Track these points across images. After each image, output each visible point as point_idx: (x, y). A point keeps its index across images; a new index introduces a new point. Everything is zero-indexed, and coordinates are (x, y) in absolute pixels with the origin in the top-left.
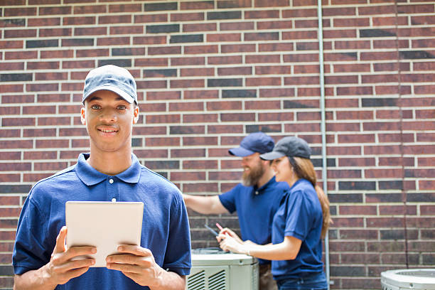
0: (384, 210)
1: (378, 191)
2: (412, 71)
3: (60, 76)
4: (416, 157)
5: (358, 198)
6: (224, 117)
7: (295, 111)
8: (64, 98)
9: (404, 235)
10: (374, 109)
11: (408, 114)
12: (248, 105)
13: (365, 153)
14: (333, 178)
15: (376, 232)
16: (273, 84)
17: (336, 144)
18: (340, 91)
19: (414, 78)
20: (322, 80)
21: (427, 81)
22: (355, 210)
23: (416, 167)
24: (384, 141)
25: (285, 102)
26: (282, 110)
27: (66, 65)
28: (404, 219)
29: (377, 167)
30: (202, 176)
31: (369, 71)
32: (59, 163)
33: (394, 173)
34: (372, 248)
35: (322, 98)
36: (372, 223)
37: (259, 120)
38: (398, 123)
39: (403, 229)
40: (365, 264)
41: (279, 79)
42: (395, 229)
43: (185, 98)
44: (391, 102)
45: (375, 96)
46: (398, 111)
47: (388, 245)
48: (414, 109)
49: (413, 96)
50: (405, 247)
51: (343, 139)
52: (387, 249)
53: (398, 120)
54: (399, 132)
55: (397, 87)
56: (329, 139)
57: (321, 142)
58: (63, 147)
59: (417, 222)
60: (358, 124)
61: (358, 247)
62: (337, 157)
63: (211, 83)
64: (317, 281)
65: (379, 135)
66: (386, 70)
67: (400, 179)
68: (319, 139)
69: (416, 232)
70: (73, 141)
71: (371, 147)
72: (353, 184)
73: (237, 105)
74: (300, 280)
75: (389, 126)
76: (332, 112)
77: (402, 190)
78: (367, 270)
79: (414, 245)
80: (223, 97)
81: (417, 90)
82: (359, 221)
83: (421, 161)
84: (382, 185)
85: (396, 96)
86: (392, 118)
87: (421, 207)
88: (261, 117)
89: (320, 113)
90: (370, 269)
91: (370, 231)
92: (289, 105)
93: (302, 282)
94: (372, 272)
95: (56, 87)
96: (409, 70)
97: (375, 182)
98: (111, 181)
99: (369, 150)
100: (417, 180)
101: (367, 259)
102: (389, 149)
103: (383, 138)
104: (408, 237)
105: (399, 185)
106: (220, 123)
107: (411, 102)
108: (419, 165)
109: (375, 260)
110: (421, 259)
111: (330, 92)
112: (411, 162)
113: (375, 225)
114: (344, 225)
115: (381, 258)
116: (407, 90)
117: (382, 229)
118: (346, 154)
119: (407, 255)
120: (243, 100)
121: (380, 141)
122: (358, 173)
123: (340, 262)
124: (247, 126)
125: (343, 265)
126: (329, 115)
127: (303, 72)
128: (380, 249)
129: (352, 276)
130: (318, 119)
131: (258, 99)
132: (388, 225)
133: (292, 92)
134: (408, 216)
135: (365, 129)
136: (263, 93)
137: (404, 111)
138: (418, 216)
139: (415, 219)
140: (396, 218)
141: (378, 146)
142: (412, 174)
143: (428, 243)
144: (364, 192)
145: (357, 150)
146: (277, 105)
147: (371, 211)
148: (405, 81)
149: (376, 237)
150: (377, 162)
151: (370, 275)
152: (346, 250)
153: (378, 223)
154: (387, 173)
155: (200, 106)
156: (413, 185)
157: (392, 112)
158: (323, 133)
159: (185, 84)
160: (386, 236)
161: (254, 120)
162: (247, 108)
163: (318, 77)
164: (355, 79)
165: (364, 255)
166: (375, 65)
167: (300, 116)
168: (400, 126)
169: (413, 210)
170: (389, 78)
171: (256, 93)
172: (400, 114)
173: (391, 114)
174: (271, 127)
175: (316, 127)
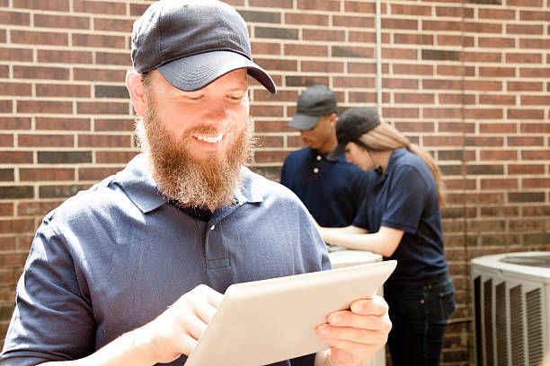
2: (476, 19)
4: (478, 122)
7: (345, 60)
9: (463, 213)
10: (435, 63)
11: (470, 71)
13: (425, 116)
16: (319, 24)
17: (392, 104)
19: (478, 28)
21: (492, 33)
23: (477, 134)
25: (334, 48)
26: (330, 59)
28: (463, 195)
29: (436, 133)
31: (430, 15)
32: (17, 119)
33: (453, 141)
37: (302, 70)
38: (459, 81)
39: (462, 206)
41: (327, 17)
44: (453, 56)
45: (436, 47)
46: (461, 67)
48: (477, 65)
49: (476, 49)
50: (464, 227)
51: (401, 98)
53: (459, 78)
54: (459, 92)
55: (459, 37)
57: (376, 101)
59: (477, 198)
60: (417, 81)
66: (449, 15)
67: (460, 148)
68: (374, 98)
69: (475, 209)
70: (38, 86)
71: (430, 109)
74: (427, 285)
75: (450, 85)
77: (462, 160)
79: (474, 225)
81: (483, 42)
83: (483, 128)
85: (458, 48)
86: (455, 75)
87: (482, 180)
88: (306, 66)
89: (375, 65)
92: (338, 52)
96: (472, 17)
99: (429, 113)
100: (478, 150)
103: (444, 98)
104: (467, 215)
105: (459, 155)
107: (475, 57)
108: (480, 132)
110: (480, 240)
112: (471, 128)
116: (468, 42)
118: (403, 117)
119: (466, 236)
120: (282, 42)
124: (287, 77)
127: (356, 11)
130: (372, 73)
131: (300, 42)
134: (468, 192)
135: (424, 87)
137: (467, 68)
138: (478, 190)
139: (475, 195)
141: (438, 109)
142: (472, 142)
143: (488, 222)
146: (324, 51)
156: (472, 156)
161: (295, 70)
162: (287, 53)
164: (413, 24)
166: (437, 8)
167: (352, 67)
168: (462, 85)
169: (472, 184)
170: (452, 26)
171: (297, 34)
172: (462, 70)
173: (453, 70)
174: (317, 80)
175: (369, 83)
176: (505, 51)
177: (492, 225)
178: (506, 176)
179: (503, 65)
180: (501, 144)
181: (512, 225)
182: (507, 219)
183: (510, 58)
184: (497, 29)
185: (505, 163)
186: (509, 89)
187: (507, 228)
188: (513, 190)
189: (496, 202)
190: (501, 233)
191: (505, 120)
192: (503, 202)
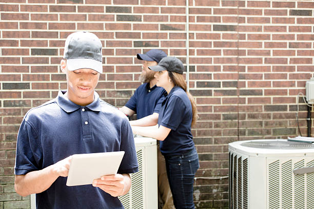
0: (225, 101)
1: (222, 88)
2: (246, 7)
4: (247, 65)
5: (209, 93)
6: (118, 35)
7: (168, 32)
9: (237, 117)
10: (221, 33)
11: (243, 37)
12: (136, 27)
13: (214, 63)
14: (193, 79)
15: (219, 115)
16: (153, 12)
17: (196, 56)
18: (199, 19)
19: (248, 12)
20: (187, 11)
21: (256, 15)
22: (207, 101)
23: (246, 72)
24: (227, 55)
25: (161, 25)
26: (159, 31)
28: (238, 107)
29: (222, 72)
30: (102, 77)
31: (219, 6)
33: (232, 76)
34: (217, 126)
35: (187, 24)
36: (218, 109)
37: (143, 38)
38: (236, 42)
39: (237, 113)
40: (212, 136)
41: (158, 8)
42: (231, 113)
43: (89, 20)
44: (232, 28)
45: (222, 23)
46: (237, 34)
47: (227, 124)
48: (247, 33)
49: (246, 24)
50: (237, 125)
51: (201, 52)
52: (226, 126)
54: (237, 49)
55: (236, 18)
56: (191, 52)
57: (186, 54)
59: (246, 109)
60: (211, 43)
61: (208, 125)
62: (196, 65)
63: (109, 10)
64: (192, 155)
65: (224, 50)
66: (229, 6)
67: (236, 80)
68: (185, 52)
69: (245, 115)
71: (218, 58)
72: (206, 84)
73: (127, 27)
74: (181, 156)
75: (230, 44)
76: (193, 34)
77: (237, 88)
78: (213, 141)
79: (243, 123)
80: (118, 20)
81: (250, 20)
82: (209, 108)
83: (250, 69)
84: (225, 84)
85: (235, 24)
86: (233, 39)
87: (249, 98)
88: (145, 36)
89: (186, 34)
90: (215, 139)
91: (216, 115)
93: (183, 157)
94: (216, 141)
96: (244, 6)
97: (220, 82)
98: (83, 110)
99: (217, 60)
100: (247, 81)
101: (214, 133)
102: (230, 60)
103: (226, 52)
104: (240, 118)
105: (235, 84)
106: (115, 39)
107: (245, 29)
108: (248, 71)
109: (219, 133)
110: (247, 132)
111: (193, 20)
112: (243, 69)
113: (220, 111)
114: (199, 111)
115: (222, 132)
116: (242, 20)
117: (223, 113)
118: (202, 63)
119: (238, 130)
120: (132, 23)
121: (224, 55)
122: (209, 76)
123: (196, 135)
124: (134, 42)
125: (199, 137)
126: (191, 36)
127: (174, 4)
128: (222, 127)
129: (204, 144)
130: (184, 39)
131: (143, 22)
132: (227, 110)
133: (166, 18)
134: (240, 105)
135: (215, 46)
136: (146, 18)
137: (240, 35)
138: (247, 104)
139: (244, 106)
140: (233, 106)
141: (223, 58)
142: (243, 77)
143: (251, 122)
144: (213, 89)
145: (209, 61)
146: (156, 27)
147: (218, 101)
148: (242, 14)
149: (219, 119)
150: (222, 68)
151: (215, 143)
152: (200, 127)
153: (222, 109)
154: (228, 76)
155: (101, 26)
156: (244, 84)
157: (232, 35)
158: (188, 48)
159: (89, 9)
160: (226, 117)
161: (140, 38)
162: (135, 29)
163: (185, 8)
164: (209, 11)
165: (212, 131)
166: (223, 1)
167: (172, 36)
168: (237, 45)
169: (243, 101)
170: (232, 11)
171: (141, 18)
172: (238, 36)
173: (232, 36)
174: (152, 43)
175: (182, 44)
176: (263, 25)
177: (254, 124)
178: (263, 96)
179: (263, 33)
180: (261, 78)
181: (267, 124)
182: (264, 121)
183: (267, 29)
184: (259, 12)
185: (263, 89)
186: (265, 47)
187: (263, 126)
188: (268, 104)
189: (257, 111)
190: (260, 128)
191: (264, 65)
192: (262, 111)
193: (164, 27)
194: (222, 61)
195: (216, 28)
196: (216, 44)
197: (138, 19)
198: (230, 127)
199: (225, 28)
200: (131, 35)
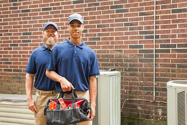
0: (179, 56)
1: (177, 48)
3: (60, 8)
5: (168, 51)
6: (116, 21)
8: (62, 16)
12: (125, 15)
14: (158, 43)
15: (175, 65)
22: (167, 56)
27: (62, 4)
30: (108, 43)
34: (173, 71)
35: (155, 11)
36: (173, 61)
40: (170, 77)
43: (102, 14)
52: (180, 72)
58: (62, 34)
61: (167, 71)
62: (160, 35)
63: (112, 7)
72: (166, 45)
73: (121, 16)
82: (168, 60)
90: (172, 79)
91: (172, 64)
95: (59, 12)
106: (115, 23)
109: (174, 76)
113: (175, 62)
114: (162, 62)
115: (177, 75)
117: (178, 63)
122: (169, 41)
123: (160, 76)
126: (157, 17)
128: (177, 72)
132: (180, 62)
133: (142, 9)
144: (171, 49)
149: (175, 67)
150: (177, 36)
152: (162, 71)
154: (181, 41)
155: (108, 17)
159: (102, 8)
160: (179, 66)
165: (170, 74)
193: (141, 14)
194: (178, 31)
195: (174, 11)
196: (173, 22)
197: (127, 11)
198: (182, 72)
199: (180, 11)
200: (123, 20)
